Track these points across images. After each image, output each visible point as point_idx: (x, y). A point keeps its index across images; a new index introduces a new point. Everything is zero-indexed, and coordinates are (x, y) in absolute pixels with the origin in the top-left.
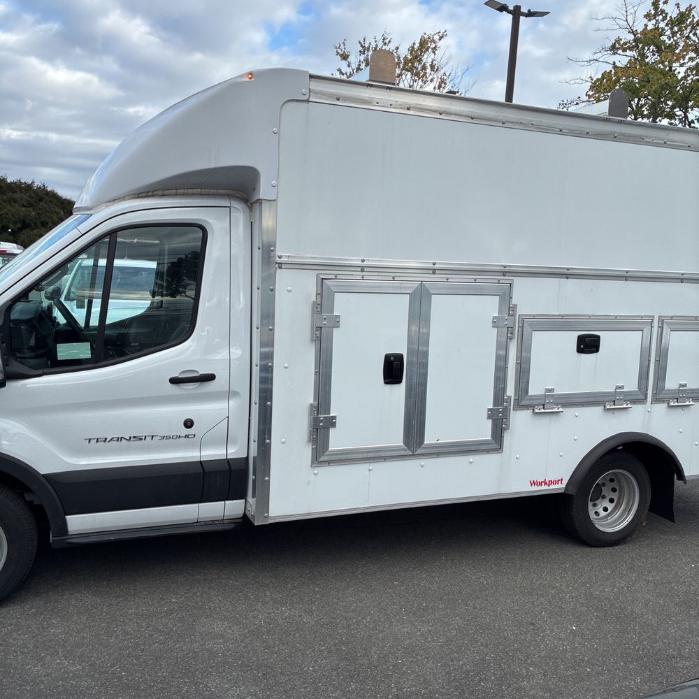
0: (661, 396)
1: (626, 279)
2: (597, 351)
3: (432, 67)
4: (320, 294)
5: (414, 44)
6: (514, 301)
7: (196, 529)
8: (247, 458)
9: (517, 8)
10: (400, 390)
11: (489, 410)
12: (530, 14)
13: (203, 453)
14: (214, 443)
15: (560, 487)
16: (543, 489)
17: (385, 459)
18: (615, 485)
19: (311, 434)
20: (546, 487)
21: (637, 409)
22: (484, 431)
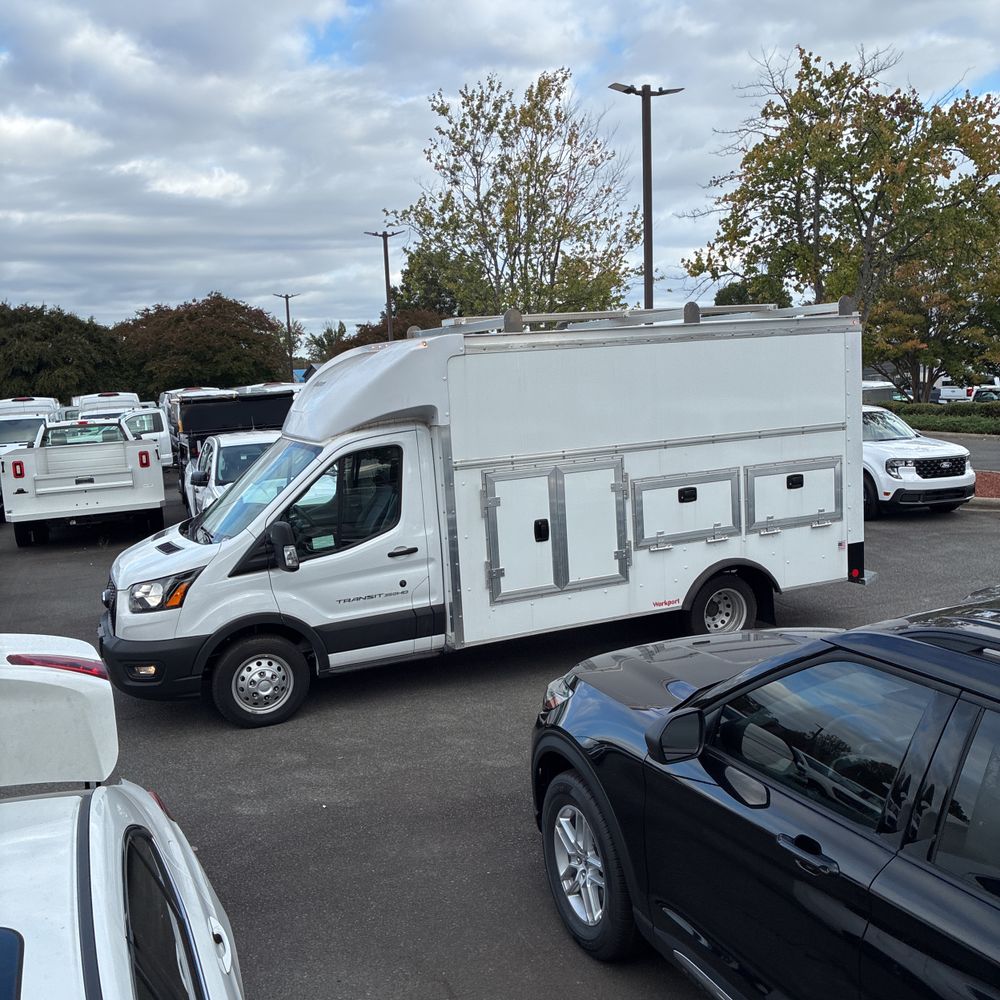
0: (753, 528)
1: (713, 442)
2: (695, 499)
3: (558, 116)
4: (485, 484)
5: (532, 86)
6: (626, 471)
7: (414, 658)
8: (444, 604)
9: (646, 88)
10: (548, 544)
11: (616, 552)
12: (661, 92)
13: (414, 603)
14: (420, 596)
15: (678, 606)
16: (665, 608)
17: (542, 595)
18: (728, 602)
19: (488, 582)
20: (667, 606)
21: (734, 541)
22: (614, 569)
